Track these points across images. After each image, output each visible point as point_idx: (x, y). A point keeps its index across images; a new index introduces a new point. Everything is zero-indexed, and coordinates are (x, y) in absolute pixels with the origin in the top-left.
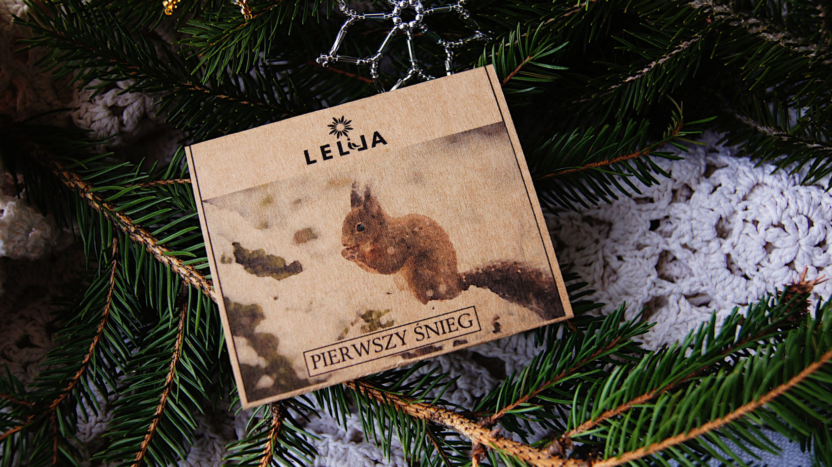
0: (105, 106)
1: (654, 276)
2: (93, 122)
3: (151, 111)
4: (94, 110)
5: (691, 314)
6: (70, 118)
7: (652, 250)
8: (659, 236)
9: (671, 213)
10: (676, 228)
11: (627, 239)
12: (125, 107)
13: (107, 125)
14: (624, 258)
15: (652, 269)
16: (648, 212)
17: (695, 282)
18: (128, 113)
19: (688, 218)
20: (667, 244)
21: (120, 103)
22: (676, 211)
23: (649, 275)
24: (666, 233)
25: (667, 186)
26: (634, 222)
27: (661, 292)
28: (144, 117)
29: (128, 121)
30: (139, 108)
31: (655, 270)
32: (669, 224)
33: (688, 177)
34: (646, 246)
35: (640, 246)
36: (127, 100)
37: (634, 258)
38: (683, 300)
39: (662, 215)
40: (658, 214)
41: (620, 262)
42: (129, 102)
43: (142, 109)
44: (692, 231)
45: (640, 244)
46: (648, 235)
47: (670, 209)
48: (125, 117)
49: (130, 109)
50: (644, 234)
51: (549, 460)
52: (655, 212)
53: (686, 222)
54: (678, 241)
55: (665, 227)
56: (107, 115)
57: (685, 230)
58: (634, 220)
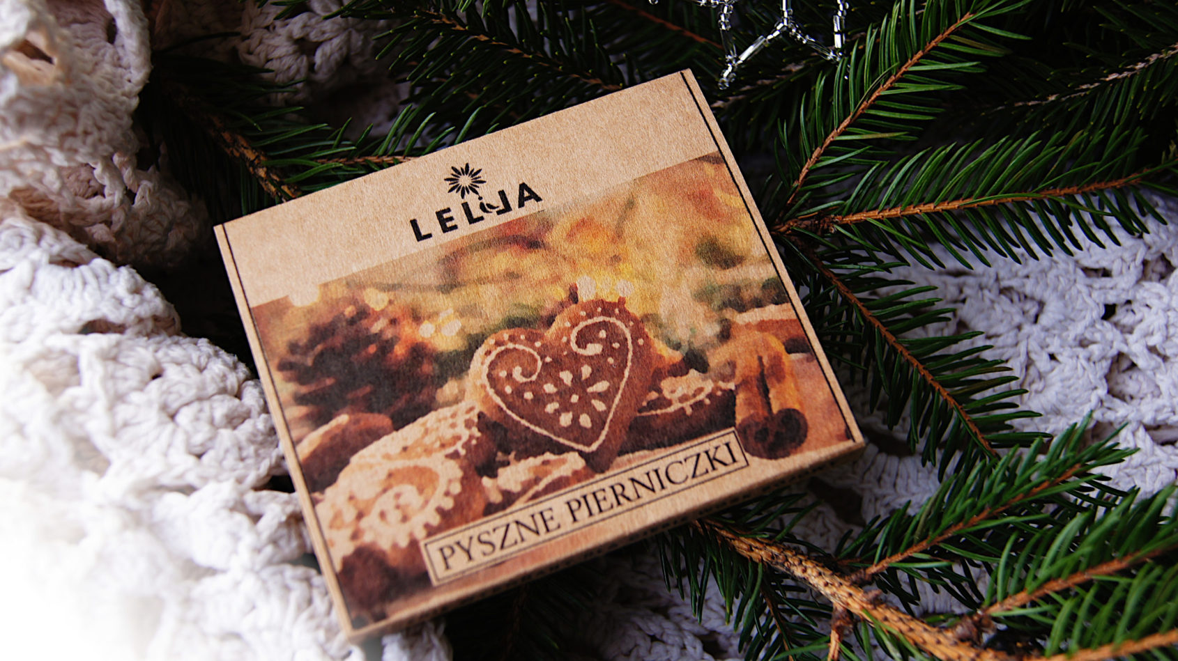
0: (290, 38)
1: (1102, 392)
2: (268, 61)
3: (357, 55)
4: (272, 42)
5: (1153, 454)
6: (234, 51)
7: (1104, 349)
8: (1115, 330)
9: (1138, 296)
10: (1141, 321)
11: (1067, 329)
12: (318, 44)
13: (289, 68)
14: (1059, 358)
15: (1101, 379)
16: (1102, 291)
17: (1164, 406)
18: (324, 54)
19: (1164, 306)
20: (1126, 342)
21: (313, 37)
22: (1145, 295)
23: (1095, 388)
24: (1124, 326)
25: (1136, 255)
26: (1079, 304)
27: (1110, 416)
28: (345, 62)
29: (321, 67)
30: (341, 48)
31: (1104, 381)
32: (1131, 313)
33: (1170, 244)
34: (1094, 342)
35: (1085, 342)
36: (324, 33)
37: (1075, 358)
38: (1141, 432)
39: (1124, 297)
40: (1118, 296)
41: (1053, 363)
42: (326, 36)
43: (345, 50)
44: (1167, 326)
45: (1086, 339)
46: (1098, 326)
47: (1137, 291)
48: (318, 58)
49: (327, 48)
50: (1093, 325)
51: (955, 649)
52: (1113, 293)
53: (1161, 313)
54: (1143, 342)
55: (1123, 317)
56: (291, 51)
57: (1156, 324)
58: (1080, 301)
